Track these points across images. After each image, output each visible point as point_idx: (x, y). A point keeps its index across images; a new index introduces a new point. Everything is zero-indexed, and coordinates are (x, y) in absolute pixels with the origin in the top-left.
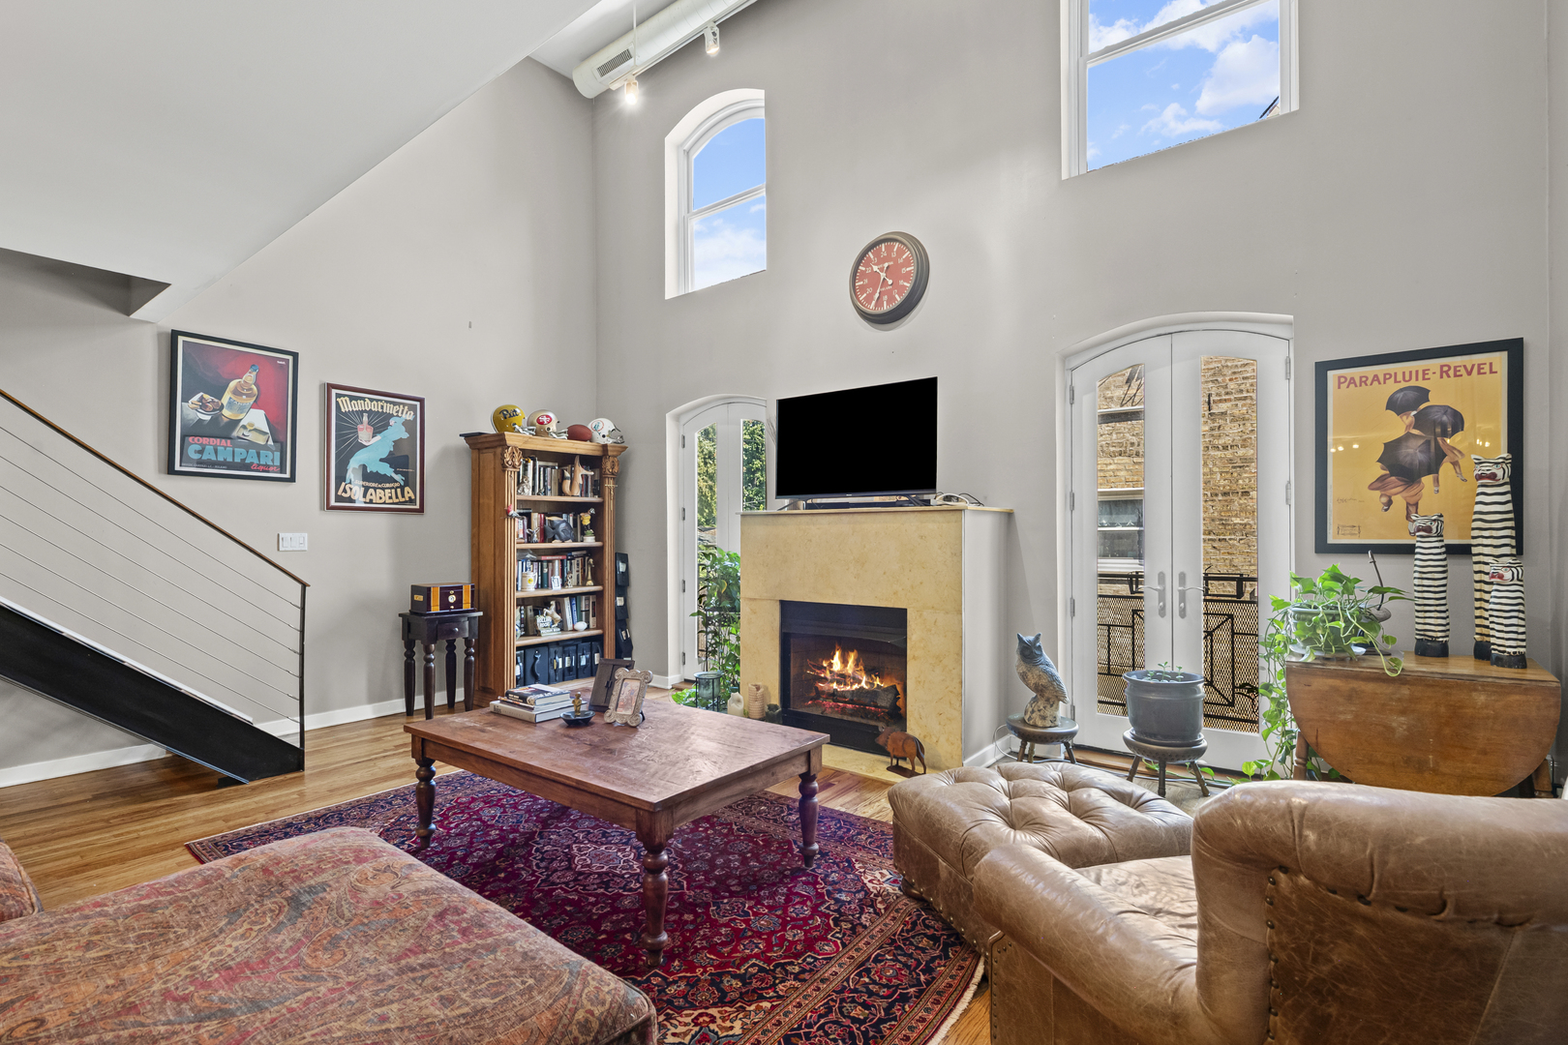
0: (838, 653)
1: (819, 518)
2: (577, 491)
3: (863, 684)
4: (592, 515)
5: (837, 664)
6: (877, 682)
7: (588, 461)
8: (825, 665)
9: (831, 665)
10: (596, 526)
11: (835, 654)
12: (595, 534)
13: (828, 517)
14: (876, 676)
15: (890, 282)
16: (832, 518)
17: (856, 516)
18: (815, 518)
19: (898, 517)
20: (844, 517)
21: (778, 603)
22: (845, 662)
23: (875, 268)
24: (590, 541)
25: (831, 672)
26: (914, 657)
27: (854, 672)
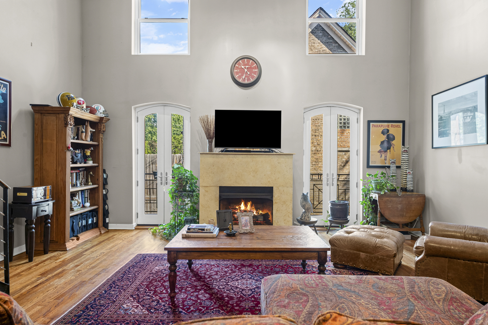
0: (243, 203)
1: (238, 156)
2: (89, 139)
3: (255, 213)
4: (91, 151)
5: (243, 207)
6: (261, 212)
7: (93, 124)
8: (237, 207)
9: (240, 208)
10: (95, 156)
11: (241, 203)
12: (92, 160)
13: (242, 156)
14: (260, 210)
15: (249, 73)
16: (243, 156)
17: (253, 155)
18: (236, 156)
19: (270, 156)
20: (248, 156)
21: (219, 187)
22: (246, 205)
23: (243, 67)
24: (90, 163)
25: (240, 210)
26: (276, 203)
27: (250, 209)
